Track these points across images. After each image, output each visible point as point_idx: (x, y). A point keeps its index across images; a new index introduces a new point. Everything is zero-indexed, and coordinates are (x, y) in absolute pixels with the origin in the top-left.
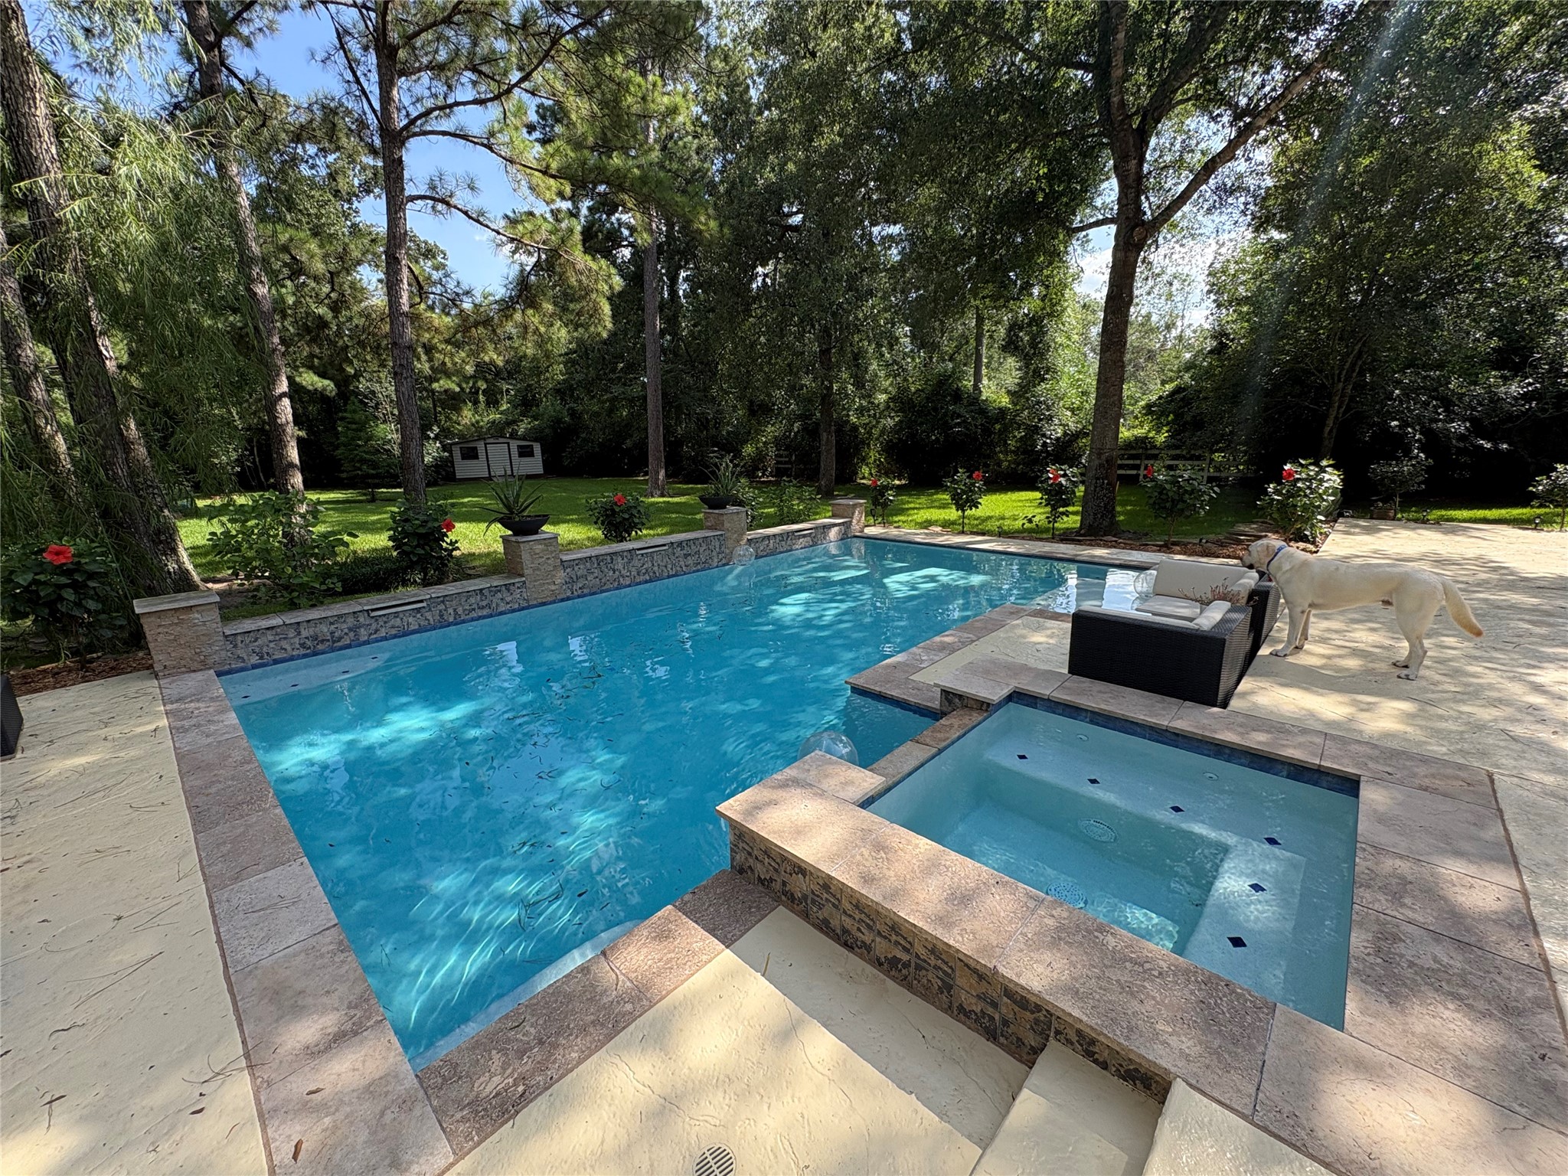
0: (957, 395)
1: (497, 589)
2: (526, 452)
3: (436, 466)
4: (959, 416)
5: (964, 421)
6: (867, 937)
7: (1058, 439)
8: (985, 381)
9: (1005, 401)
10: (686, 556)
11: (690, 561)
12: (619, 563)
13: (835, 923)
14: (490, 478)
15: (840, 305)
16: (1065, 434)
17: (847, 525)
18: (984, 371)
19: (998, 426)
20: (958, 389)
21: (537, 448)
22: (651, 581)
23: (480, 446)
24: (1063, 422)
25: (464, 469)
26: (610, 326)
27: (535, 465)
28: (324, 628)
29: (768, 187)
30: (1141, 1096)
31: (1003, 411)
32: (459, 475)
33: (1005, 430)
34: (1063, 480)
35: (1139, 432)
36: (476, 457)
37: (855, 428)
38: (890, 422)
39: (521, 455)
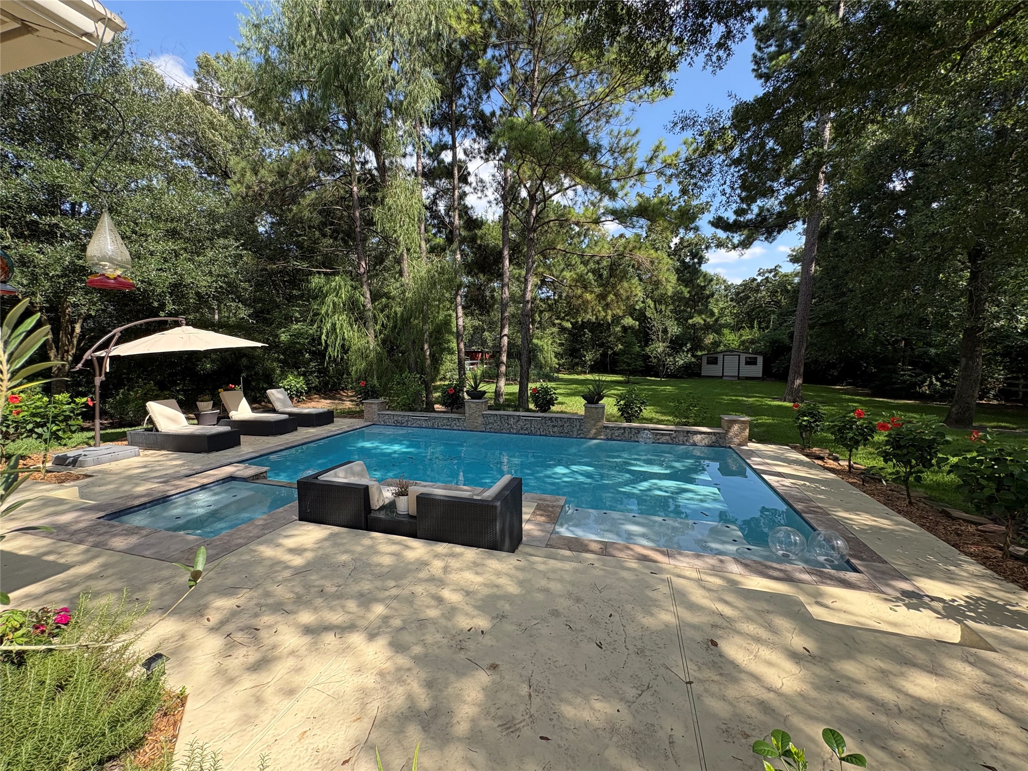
2: (751, 362)
10: (554, 426)
12: (512, 421)
14: (721, 377)
21: (760, 360)
22: (528, 434)
23: (720, 357)
25: (707, 370)
27: (757, 370)
32: (704, 373)
36: (716, 363)
39: (747, 363)
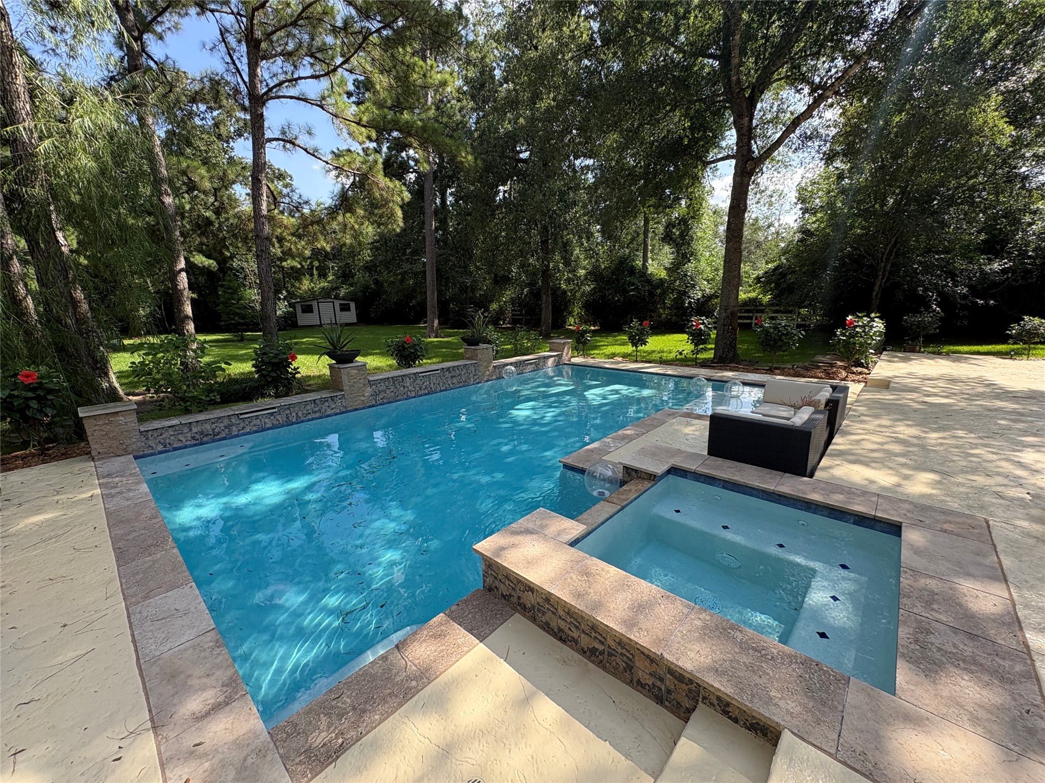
0: (632, 271)
1: (325, 400)
2: (345, 308)
3: (284, 317)
4: (633, 284)
5: (637, 288)
6: (575, 634)
7: (698, 299)
8: (650, 261)
9: (663, 274)
10: (452, 377)
11: (455, 380)
12: (408, 382)
13: (553, 624)
14: (321, 325)
15: (554, 211)
16: (703, 296)
17: (560, 356)
18: (650, 255)
19: (659, 291)
20: (633, 266)
21: (353, 305)
22: (429, 394)
23: (314, 304)
24: (703, 288)
25: (304, 319)
26: (401, 224)
27: (351, 316)
28: (208, 426)
29: (507, 134)
30: (761, 741)
31: (662, 281)
32: (300, 323)
33: (664, 293)
34: (702, 327)
35: (753, 295)
36: (311, 311)
37: (564, 292)
38: (588, 289)
39: (342, 310)
